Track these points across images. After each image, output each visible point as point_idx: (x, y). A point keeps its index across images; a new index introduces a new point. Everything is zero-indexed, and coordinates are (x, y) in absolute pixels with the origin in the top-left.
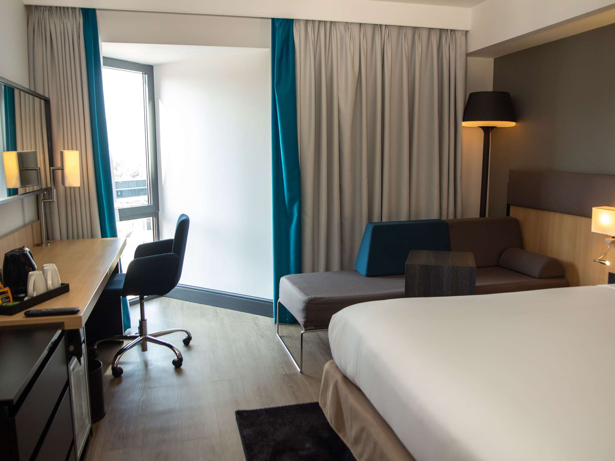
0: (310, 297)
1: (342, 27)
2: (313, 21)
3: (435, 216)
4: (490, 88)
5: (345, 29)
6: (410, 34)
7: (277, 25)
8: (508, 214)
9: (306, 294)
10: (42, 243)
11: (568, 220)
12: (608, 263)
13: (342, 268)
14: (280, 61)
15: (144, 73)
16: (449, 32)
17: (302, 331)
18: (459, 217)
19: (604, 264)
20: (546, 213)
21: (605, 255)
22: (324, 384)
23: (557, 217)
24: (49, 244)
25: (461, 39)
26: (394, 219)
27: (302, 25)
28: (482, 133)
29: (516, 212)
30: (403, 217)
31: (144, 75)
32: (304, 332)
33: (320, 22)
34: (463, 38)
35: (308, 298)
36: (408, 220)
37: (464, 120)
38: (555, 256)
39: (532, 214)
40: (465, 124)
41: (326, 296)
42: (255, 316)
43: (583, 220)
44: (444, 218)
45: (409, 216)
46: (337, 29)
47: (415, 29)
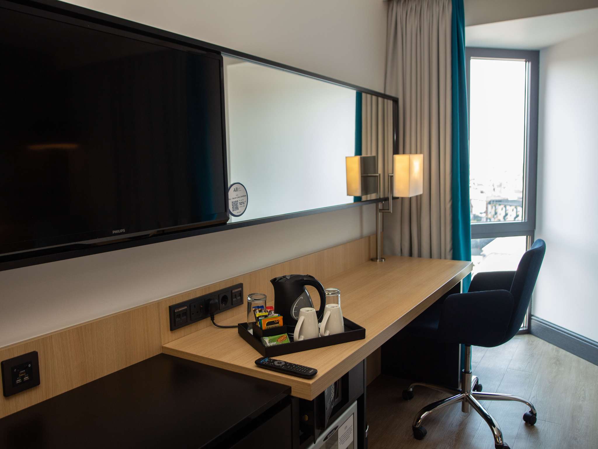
10: (377, 259)
15: (527, 60)
24: (383, 260)
31: (527, 62)
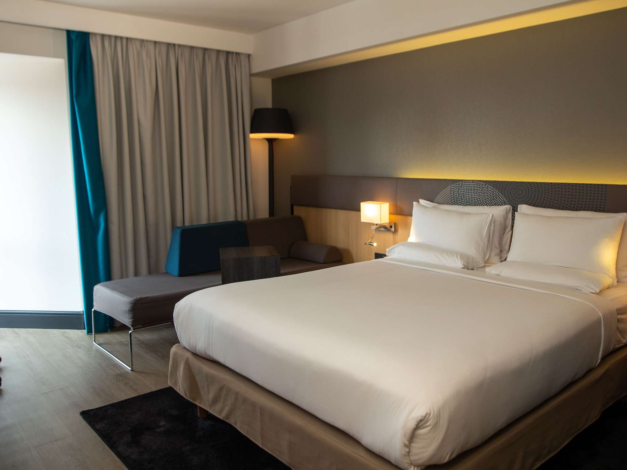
0: (135, 298)
1: (138, 44)
2: (110, 36)
3: (231, 218)
4: (269, 105)
5: (141, 46)
6: (200, 54)
7: (73, 37)
8: (292, 212)
9: (130, 296)
11: (342, 215)
12: (375, 244)
13: (150, 272)
14: (78, 72)
16: (235, 54)
17: (129, 331)
18: (251, 218)
19: (373, 245)
20: (324, 210)
21: (372, 238)
22: (173, 366)
23: (333, 211)
25: (244, 61)
26: (195, 223)
27: (99, 39)
28: (266, 144)
29: (299, 211)
30: (204, 221)
32: (132, 332)
33: (116, 37)
34: (247, 59)
35: (134, 299)
36: (208, 223)
37: (252, 132)
38: (333, 244)
39: (312, 211)
40: (253, 136)
41: (150, 296)
42: (62, 330)
43: (353, 213)
44: (239, 219)
45: (209, 219)
46: (134, 46)
47: (205, 50)
